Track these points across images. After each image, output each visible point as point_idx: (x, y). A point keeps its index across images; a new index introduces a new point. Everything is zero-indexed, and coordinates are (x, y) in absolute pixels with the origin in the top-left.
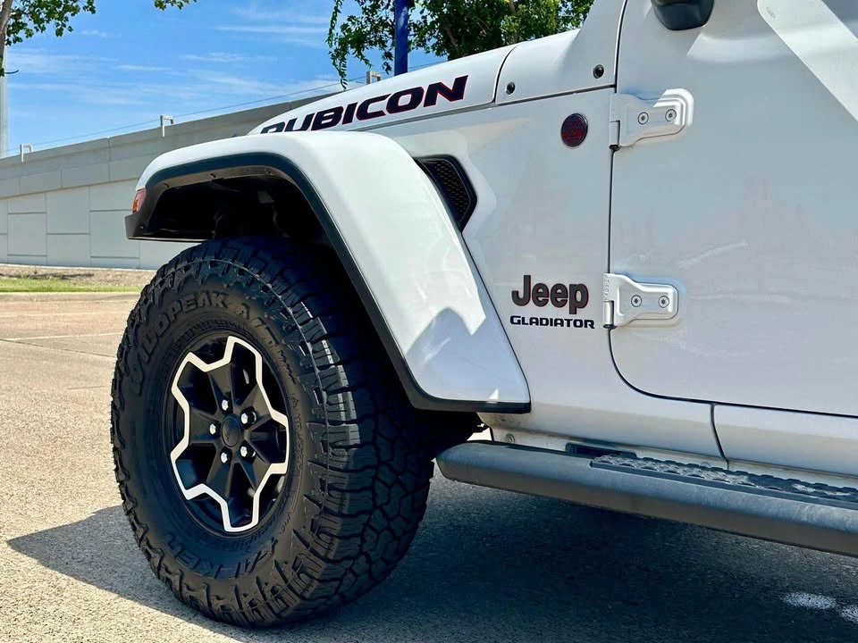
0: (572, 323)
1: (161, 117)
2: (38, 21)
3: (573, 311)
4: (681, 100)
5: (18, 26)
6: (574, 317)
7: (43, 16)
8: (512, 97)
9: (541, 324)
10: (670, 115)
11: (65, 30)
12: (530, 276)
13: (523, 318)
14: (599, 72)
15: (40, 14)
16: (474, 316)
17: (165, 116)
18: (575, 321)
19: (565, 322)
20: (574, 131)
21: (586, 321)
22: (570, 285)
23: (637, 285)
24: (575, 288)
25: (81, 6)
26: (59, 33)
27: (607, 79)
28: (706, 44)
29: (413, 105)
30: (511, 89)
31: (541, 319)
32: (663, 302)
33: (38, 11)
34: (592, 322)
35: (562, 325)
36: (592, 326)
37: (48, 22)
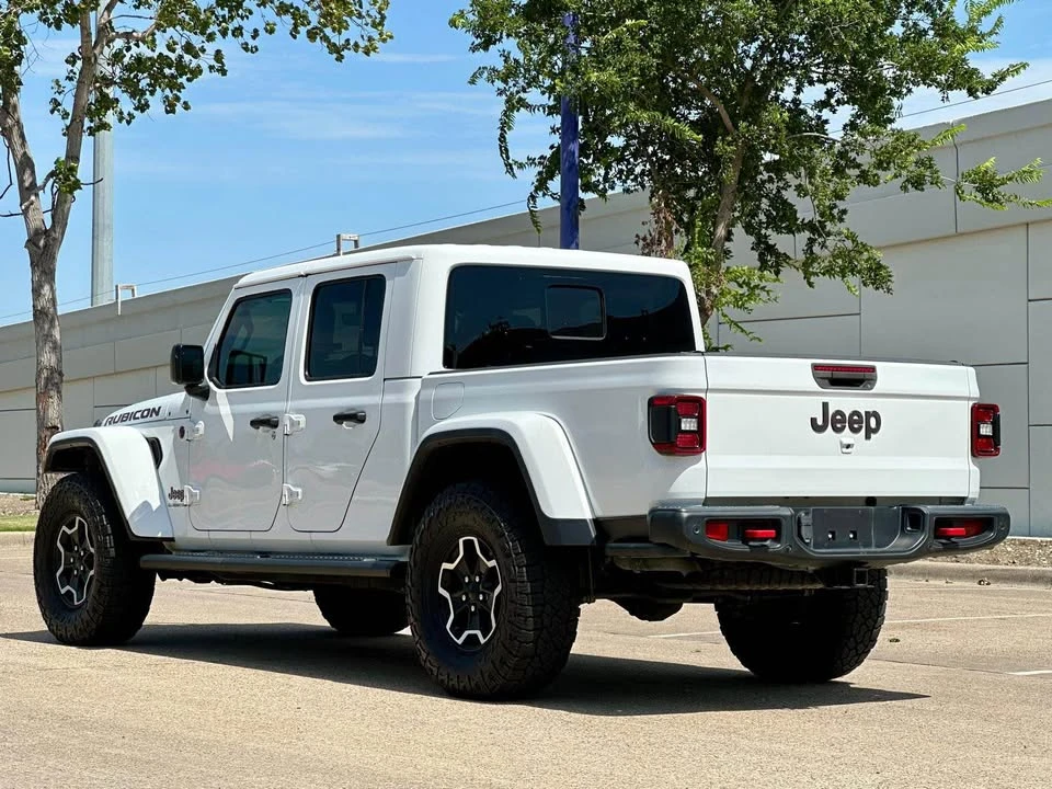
1: (338, 236)
2: (135, 92)
5: (106, 103)
7: (143, 84)
11: (179, 107)
15: (139, 81)
17: (343, 236)
23: (192, 490)
25: (205, 67)
26: (171, 109)
27: (189, 415)
30: (169, 414)
32: (197, 496)
33: (136, 76)
37: (152, 93)
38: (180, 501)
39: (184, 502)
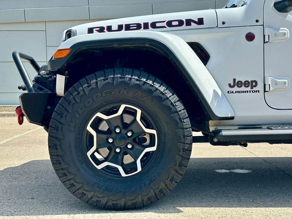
0: (251, 92)
3: (252, 88)
4: (286, 31)
6: (252, 90)
8: (224, 26)
9: (240, 93)
10: (284, 35)
12: (235, 79)
13: (233, 92)
14: (257, 21)
18: (252, 91)
19: (249, 92)
20: (250, 37)
21: (256, 91)
22: (251, 81)
23: (276, 80)
24: (252, 82)
27: (260, 23)
29: (180, 25)
30: (224, 23)
31: (240, 91)
32: (285, 84)
34: (259, 91)
35: (248, 92)
36: (259, 92)
38: (249, 89)
39: (255, 89)
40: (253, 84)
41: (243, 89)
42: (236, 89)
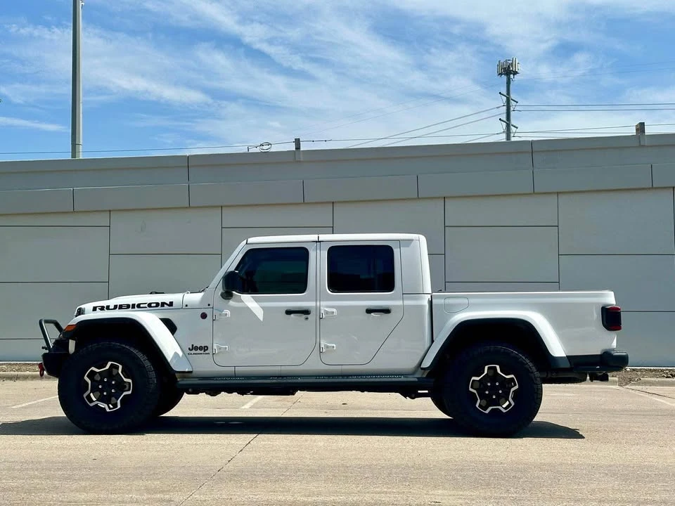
0: (204, 354)
3: (204, 351)
4: (228, 312)
9: (196, 354)
10: (227, 315)
12: (193, 345)
13: (191, 353)
14: (209, 305)
16: (181, 354)
19: (202, 354)
20: (204, 316)
23: (220, 346)
24: (205, 347)
27: (211, 306)
28: (232, 303)
29: (156, 306)
30: (186, 306)
32: (226, 349)
34: (209, 353)
38: (202, 352)
39: (206, 352)
40: (205, 348)
41: (199, 351)
42: (194, 351)
